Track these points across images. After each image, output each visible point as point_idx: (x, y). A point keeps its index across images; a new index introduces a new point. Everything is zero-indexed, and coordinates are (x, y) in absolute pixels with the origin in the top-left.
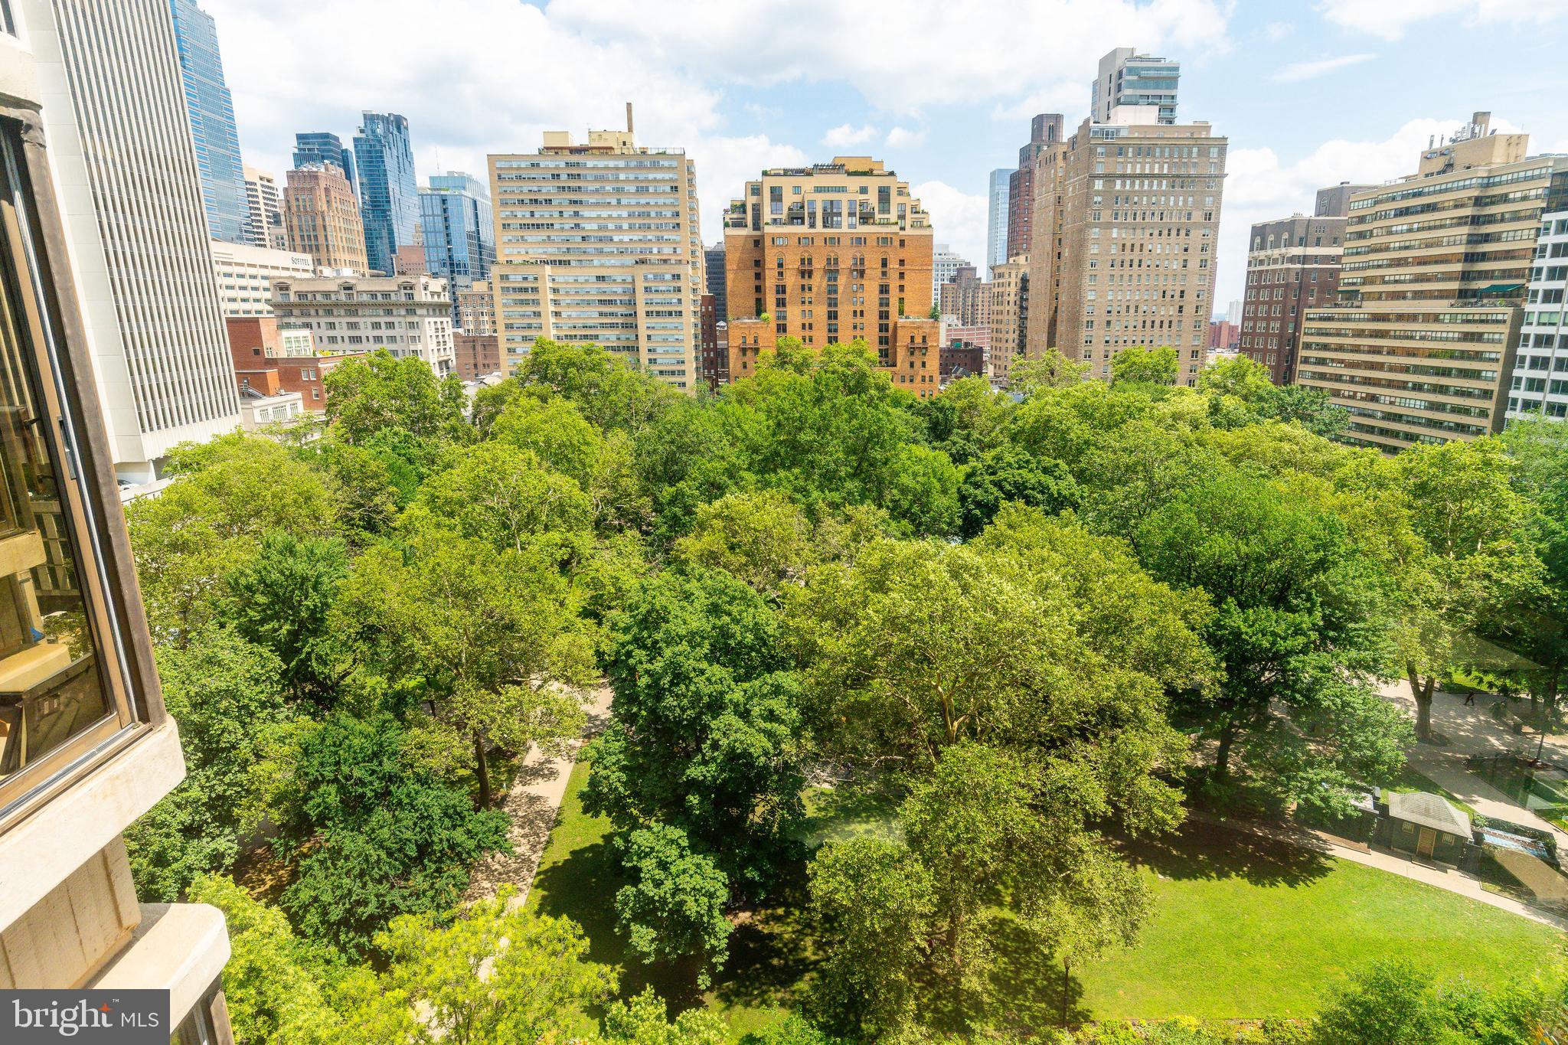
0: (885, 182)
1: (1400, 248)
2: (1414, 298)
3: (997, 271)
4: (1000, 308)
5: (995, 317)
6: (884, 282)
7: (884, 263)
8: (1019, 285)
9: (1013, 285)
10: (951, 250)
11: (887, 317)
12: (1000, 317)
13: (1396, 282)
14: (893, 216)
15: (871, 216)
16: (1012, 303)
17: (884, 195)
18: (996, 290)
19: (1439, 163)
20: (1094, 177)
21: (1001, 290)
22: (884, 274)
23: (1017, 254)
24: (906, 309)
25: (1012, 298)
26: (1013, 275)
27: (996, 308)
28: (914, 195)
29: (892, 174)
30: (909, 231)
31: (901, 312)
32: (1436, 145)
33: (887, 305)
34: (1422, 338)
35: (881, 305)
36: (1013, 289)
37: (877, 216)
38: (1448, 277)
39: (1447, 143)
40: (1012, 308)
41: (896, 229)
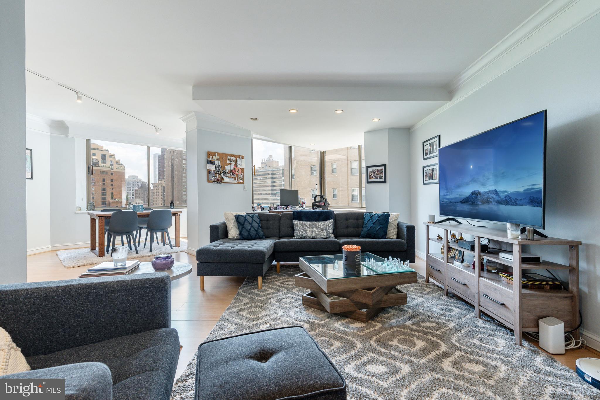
0: (104, 153)
1: (259, 183)
2: (263, 195)
3: (154, 185)
4: (156, 197)
5: (154, 200)
6: (104, 187)
7: (104, 180)
8: (163, 190)
9: (160, 189)
10: (139, 178)
11: (106, 199)
12: (156, 200)
13: (260, 191)
14: (108, 164)
15: (98, 164)
16: (160, 195)
17: (104, 157)
18: (154, 191)
19: (264, 165)
20: (183, 159)
21: (156, 191)
22: (104, 184)
23: (161, 180)
24: (114, 197)
25: (160, 194)
26: (160, 187)
27: (154, 197)
28: (117, 159)
29: (107, 150)
30: (115, 170)
31: (112, 198)
32: (264, 161)
33: (106, 195)
34: (266, 204)
35: (103, 195)
36: (160, 191)
37: (100, 164)
38: (269, 190)
39: (265, 161)
40: (160, 197)
41: (109, 169)
